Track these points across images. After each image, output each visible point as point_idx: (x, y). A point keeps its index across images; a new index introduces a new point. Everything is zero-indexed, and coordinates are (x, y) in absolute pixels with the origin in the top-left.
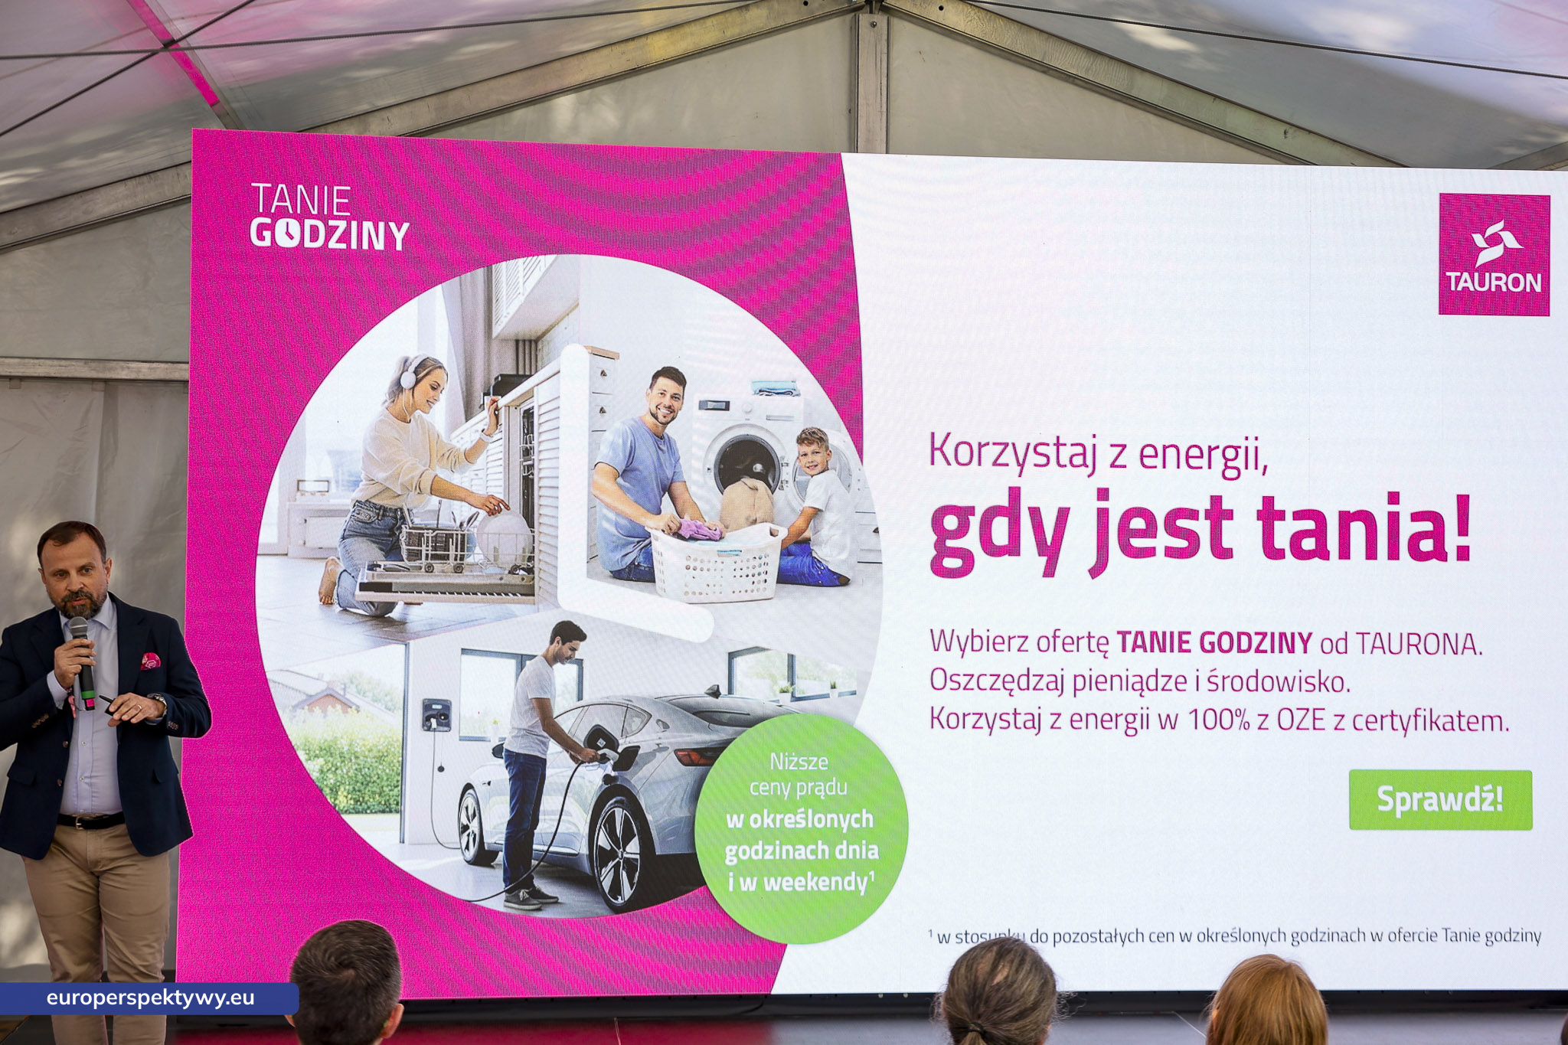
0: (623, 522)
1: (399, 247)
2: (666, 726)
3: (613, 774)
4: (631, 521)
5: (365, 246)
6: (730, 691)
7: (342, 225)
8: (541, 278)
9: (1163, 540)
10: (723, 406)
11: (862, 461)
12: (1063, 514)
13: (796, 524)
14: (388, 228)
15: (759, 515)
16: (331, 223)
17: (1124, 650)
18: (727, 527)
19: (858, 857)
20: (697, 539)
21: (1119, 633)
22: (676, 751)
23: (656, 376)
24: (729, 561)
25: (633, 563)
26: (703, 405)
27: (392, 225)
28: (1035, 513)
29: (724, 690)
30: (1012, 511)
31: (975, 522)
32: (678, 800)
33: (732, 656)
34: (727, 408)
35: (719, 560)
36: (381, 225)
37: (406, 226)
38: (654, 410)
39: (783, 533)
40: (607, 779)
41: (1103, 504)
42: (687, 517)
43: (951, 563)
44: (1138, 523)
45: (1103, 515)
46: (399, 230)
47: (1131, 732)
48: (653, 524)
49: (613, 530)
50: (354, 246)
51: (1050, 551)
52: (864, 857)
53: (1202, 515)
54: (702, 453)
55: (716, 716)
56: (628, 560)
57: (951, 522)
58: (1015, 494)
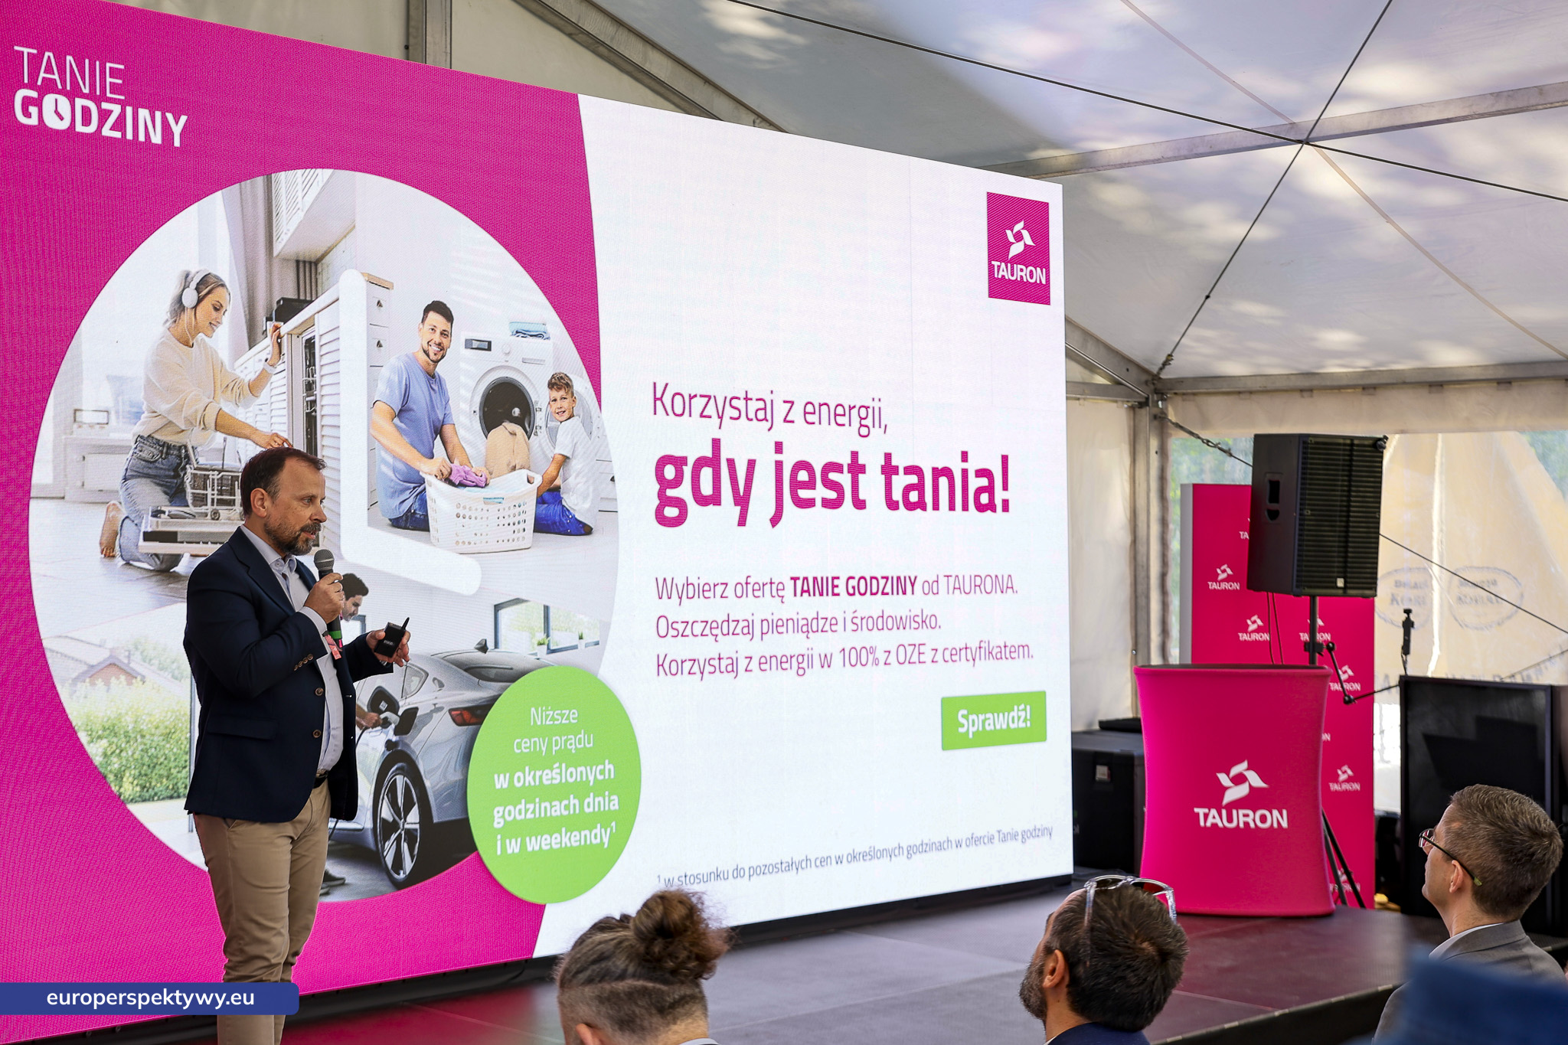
0: (400, 466)
1: (177, 143)
2: (441, 685)
3: (394, 739)
4: (406, 465)
5: (142, 138)
6: (496, 646)
7: (116, 109)
8: (319, 194)
9: (821, 492)
10: (486, 345)
11: (600, 408)
12: (751, 464)
13: (549, 472)
14: (165, 121)
15: (518, 462)
16: (105, 106)
17: (795, 595)
18: (491, 473)
19: (602, 809)
20: (465, 486)
21: (792, 578)
22: (450, 711)
23: (427, 310)
24: (493, 508)
25: (409, 510)
26: (469, 344)
27: (169, 116)
28: (731, 463)
29: (490, 645)
30: (713, 462)
31: (687, 471)
32: (453, 763)
33: (497, 608)
34: (489, 349)
35: (486, 507)
36: (158, 114)
37: (183, 119)
38: (426, 348)
39: (538, 480)
40: (389, 744)
41: (779, 457)
42: (456, 462)
43: (671, 512)
44: (803, 476)
45: (779, 465)
46: (177, 123)
47: (801, 672)
48: (428, 469)
49: (391, 474)
50: (129, 136)
51: (742, 501)
52: (607, 808)
53: (845, 469)
54: (469, 395)
55: (484, 672)
56: (406, 507)
57: (670, 472)
58: (716, 444)
